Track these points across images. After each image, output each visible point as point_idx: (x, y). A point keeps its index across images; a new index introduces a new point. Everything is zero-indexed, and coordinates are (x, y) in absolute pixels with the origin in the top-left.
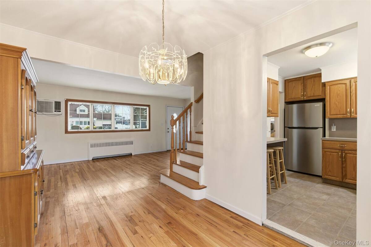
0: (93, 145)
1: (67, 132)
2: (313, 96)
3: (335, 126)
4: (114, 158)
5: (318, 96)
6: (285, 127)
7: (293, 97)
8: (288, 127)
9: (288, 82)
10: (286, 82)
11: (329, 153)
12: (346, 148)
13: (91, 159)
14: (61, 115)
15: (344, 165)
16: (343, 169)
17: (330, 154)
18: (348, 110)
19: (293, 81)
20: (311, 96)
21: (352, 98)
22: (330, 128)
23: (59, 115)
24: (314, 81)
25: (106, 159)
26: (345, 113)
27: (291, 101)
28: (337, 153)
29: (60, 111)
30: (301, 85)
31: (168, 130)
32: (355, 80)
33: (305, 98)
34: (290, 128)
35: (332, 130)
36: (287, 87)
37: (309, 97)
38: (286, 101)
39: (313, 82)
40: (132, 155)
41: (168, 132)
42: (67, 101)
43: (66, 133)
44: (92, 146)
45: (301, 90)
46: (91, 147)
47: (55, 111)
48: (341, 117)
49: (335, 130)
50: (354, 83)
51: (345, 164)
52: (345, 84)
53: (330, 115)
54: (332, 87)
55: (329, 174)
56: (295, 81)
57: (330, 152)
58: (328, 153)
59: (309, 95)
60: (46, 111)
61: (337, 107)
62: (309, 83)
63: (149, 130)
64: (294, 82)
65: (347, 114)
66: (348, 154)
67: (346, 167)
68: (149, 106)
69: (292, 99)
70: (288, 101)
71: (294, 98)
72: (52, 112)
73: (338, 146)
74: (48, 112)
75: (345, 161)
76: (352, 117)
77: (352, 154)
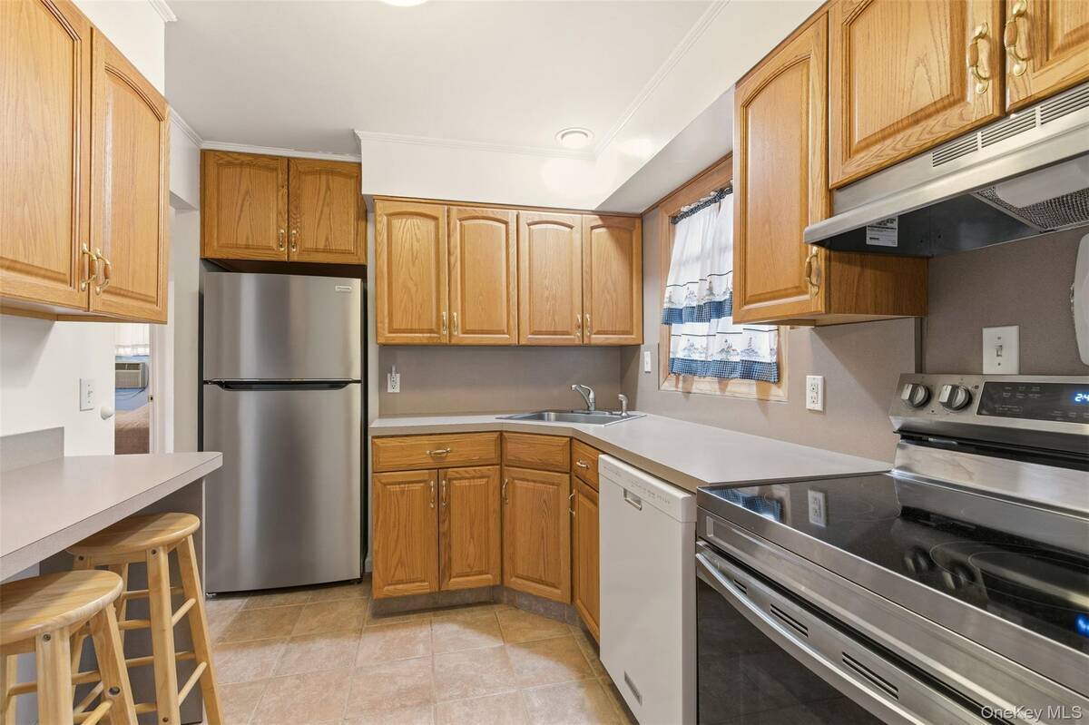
2: (324, 251)
3: (398, 375)
5: (343, 252)
6: (202, 382)
7: (242, 242)
8: (220, 384)
9: (219, 165)
10: (211, 162)
11: (397, 488)
12: (451, 459)
15: (444, 528)
16: (443, 542)
17: (402, 492)
18: (445, 314)
19: (242, 165)
20: (317, 251)
21: (453, 273)
22: (383, 384)
24: (328, 188)
26: (434, 327)
27: (231, 257)
28: (422, 484)
30: (278, 191)
32: (459, 210)
33: (296, 255)
34: (227, 385)
35: (390, 390)
36: (211, 189)
37: (308, 251)
38: (209, 254)
39: (322, 192)
45: (279, 213)
48: (425, 341)
49: (397, 390)
50: (458, 222)
51: (447, 522)
52: (435, 218)
53: (390, 332)
54: (396, 222)
55: (400, 574)
56: (249, 165)
57: (399, 483)
58: (393, 488)
59: (309, 244)
61: (412, 301)
62: (310, 190)
64: (246, 171)
65: (439, 329)
66: (455, 482)
67: (448, 534)
69: (237, 247)
70: (218, 256)
71: (247, 247)
73: (424, 453)
75: (448, 507)
76: (453, 342)
77: (466, 478)
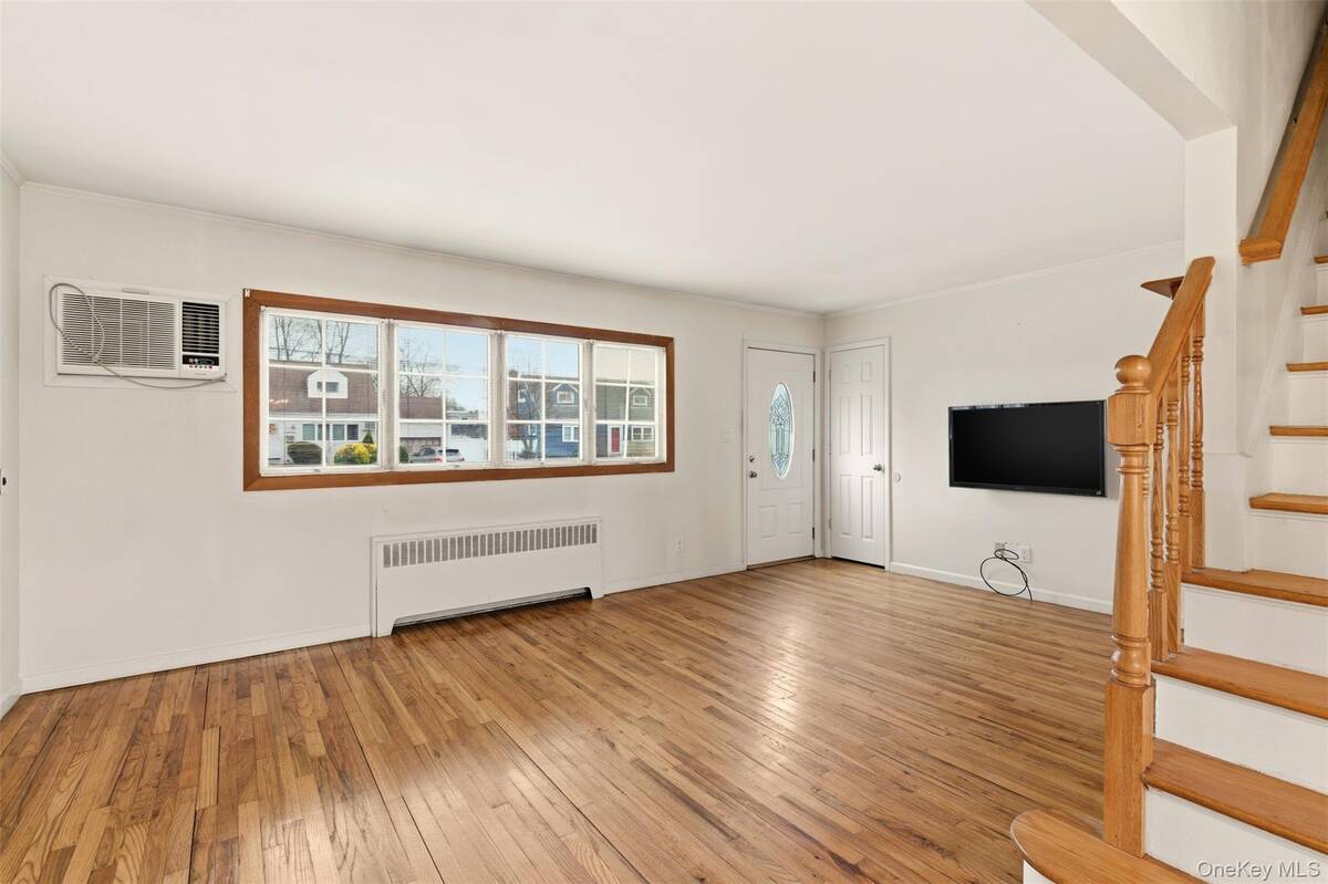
0: (396, 553)
1: (253, 479)
4: (506, 617)
13: (385, 629)
14: (221, 380)
23: (209, 381)
25: (468, 627)
29: (215, 361)
31: (752, 467)
40: (594, 597)
41: (753, 475)
42: (254, 303)
43: (247, 487)
44: (394, 556)
46: (387, 563)
47: (186, 360)
60: (132, 361)
63: (668, 466)
68: (666, 343)
72: (169, 365)
74: (144, 365)
